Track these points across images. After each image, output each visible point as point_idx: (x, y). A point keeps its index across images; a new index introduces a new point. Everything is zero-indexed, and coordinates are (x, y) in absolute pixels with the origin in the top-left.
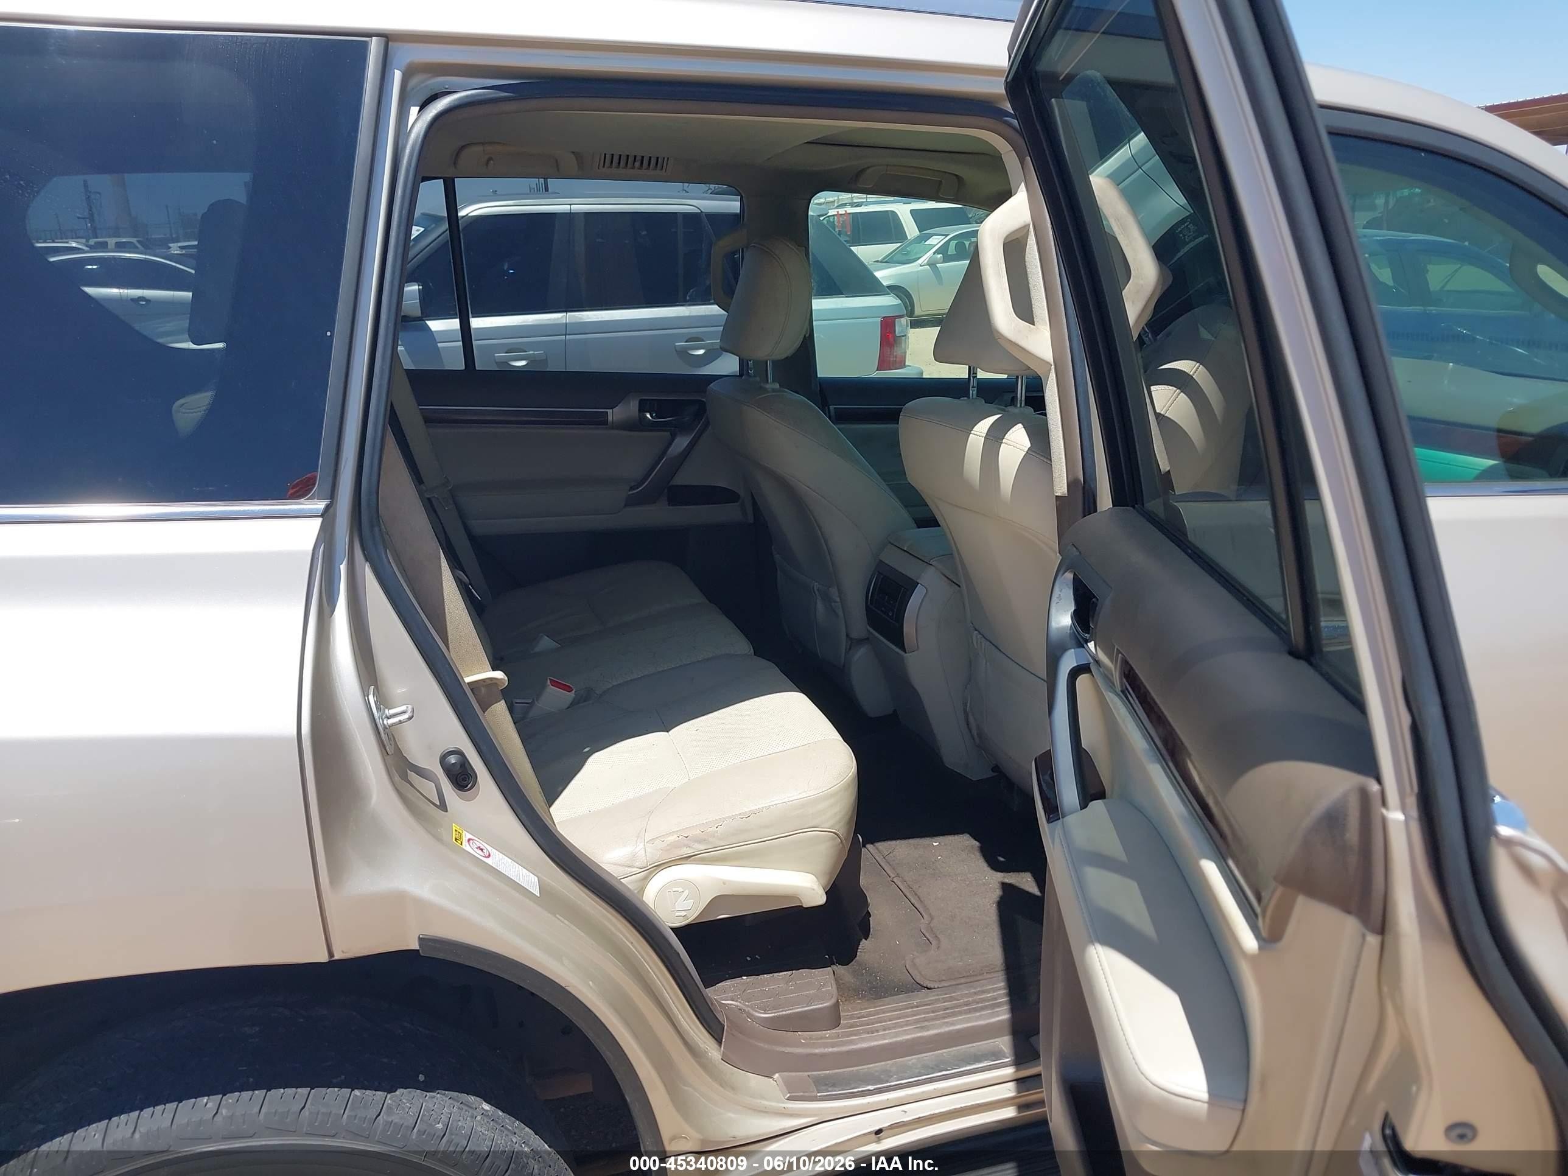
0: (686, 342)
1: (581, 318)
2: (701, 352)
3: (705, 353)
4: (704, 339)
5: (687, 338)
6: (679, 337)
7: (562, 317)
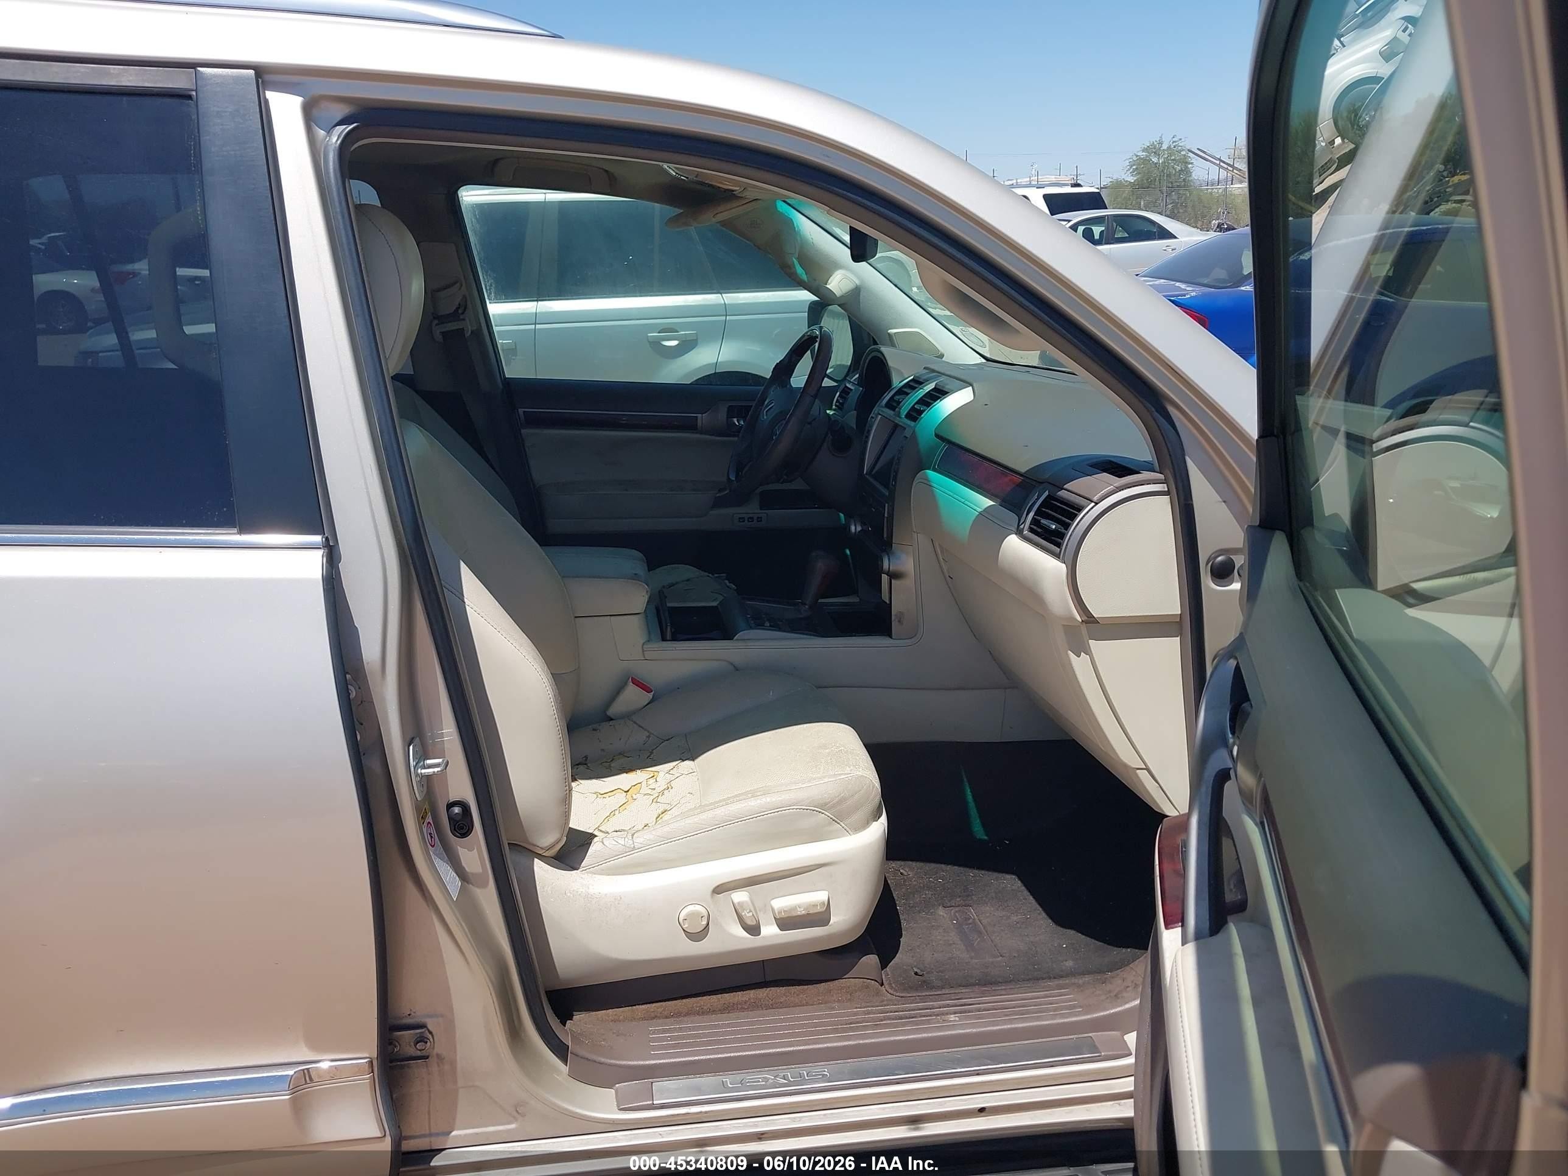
0: (659, 333)
1: (551, 308)
2: (674, 343)
3: (678, 344)
4: (679, 330)
5: (659, 329)
6: (652, 328)
7: (533, 307)
